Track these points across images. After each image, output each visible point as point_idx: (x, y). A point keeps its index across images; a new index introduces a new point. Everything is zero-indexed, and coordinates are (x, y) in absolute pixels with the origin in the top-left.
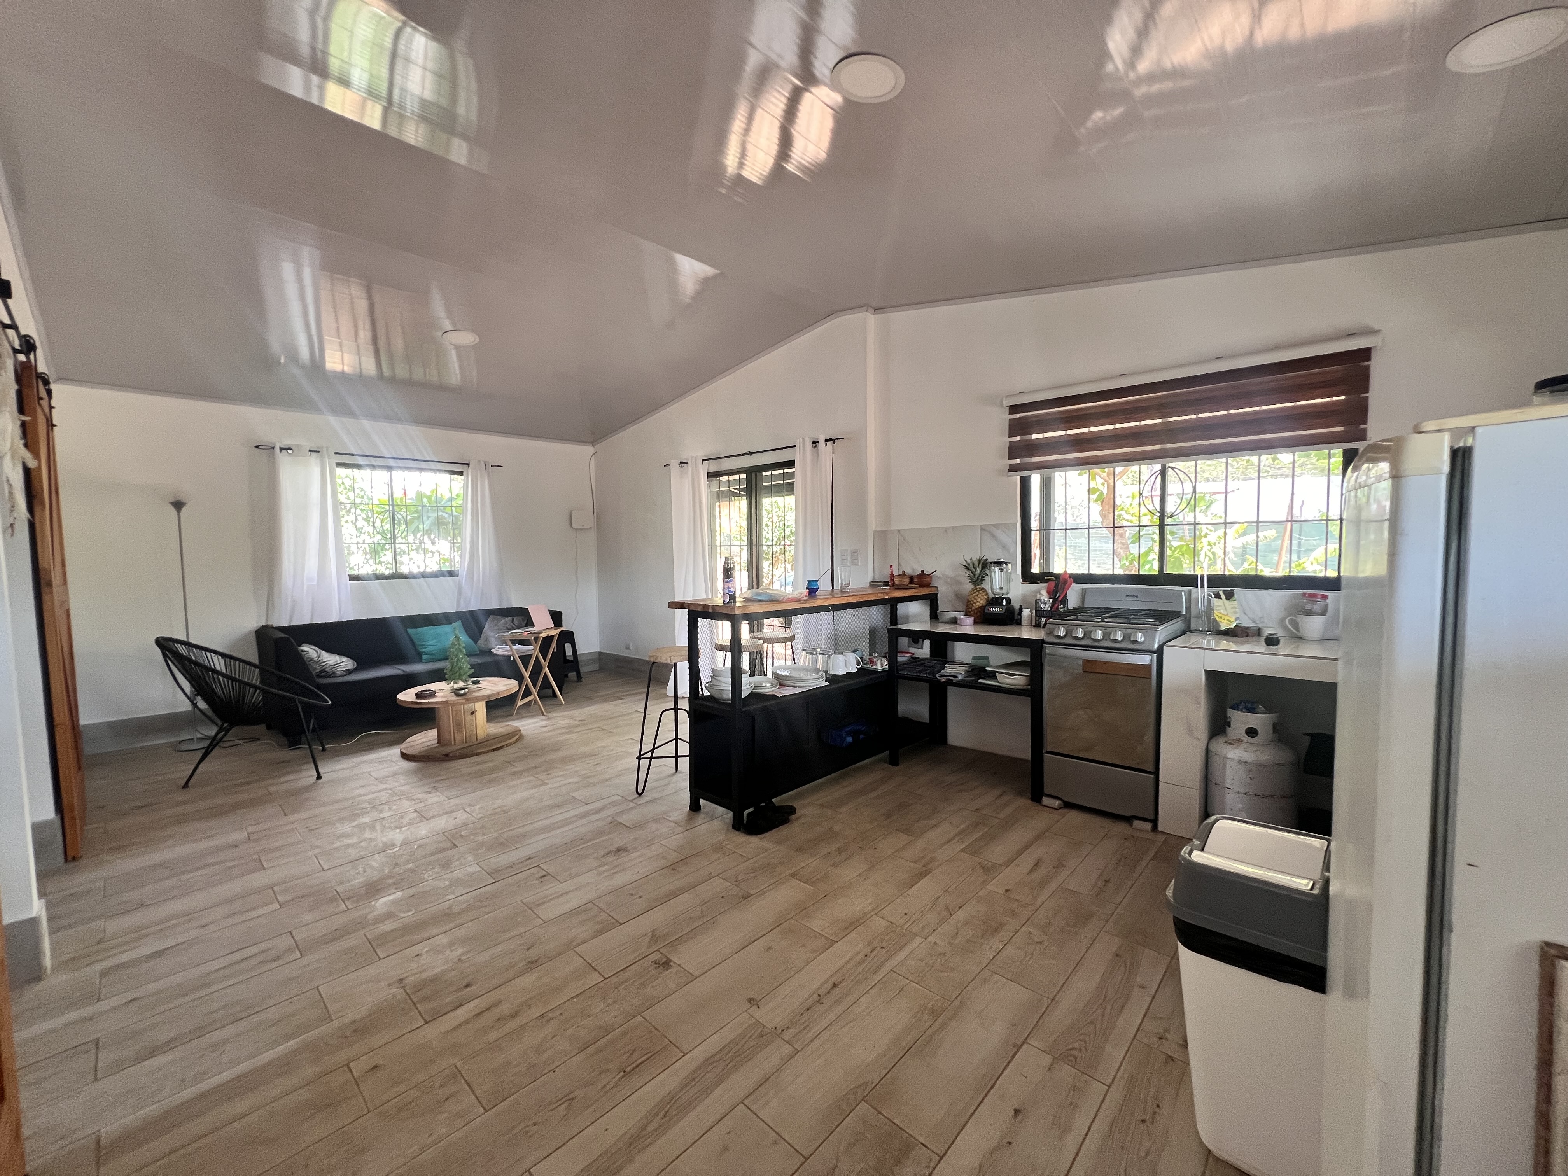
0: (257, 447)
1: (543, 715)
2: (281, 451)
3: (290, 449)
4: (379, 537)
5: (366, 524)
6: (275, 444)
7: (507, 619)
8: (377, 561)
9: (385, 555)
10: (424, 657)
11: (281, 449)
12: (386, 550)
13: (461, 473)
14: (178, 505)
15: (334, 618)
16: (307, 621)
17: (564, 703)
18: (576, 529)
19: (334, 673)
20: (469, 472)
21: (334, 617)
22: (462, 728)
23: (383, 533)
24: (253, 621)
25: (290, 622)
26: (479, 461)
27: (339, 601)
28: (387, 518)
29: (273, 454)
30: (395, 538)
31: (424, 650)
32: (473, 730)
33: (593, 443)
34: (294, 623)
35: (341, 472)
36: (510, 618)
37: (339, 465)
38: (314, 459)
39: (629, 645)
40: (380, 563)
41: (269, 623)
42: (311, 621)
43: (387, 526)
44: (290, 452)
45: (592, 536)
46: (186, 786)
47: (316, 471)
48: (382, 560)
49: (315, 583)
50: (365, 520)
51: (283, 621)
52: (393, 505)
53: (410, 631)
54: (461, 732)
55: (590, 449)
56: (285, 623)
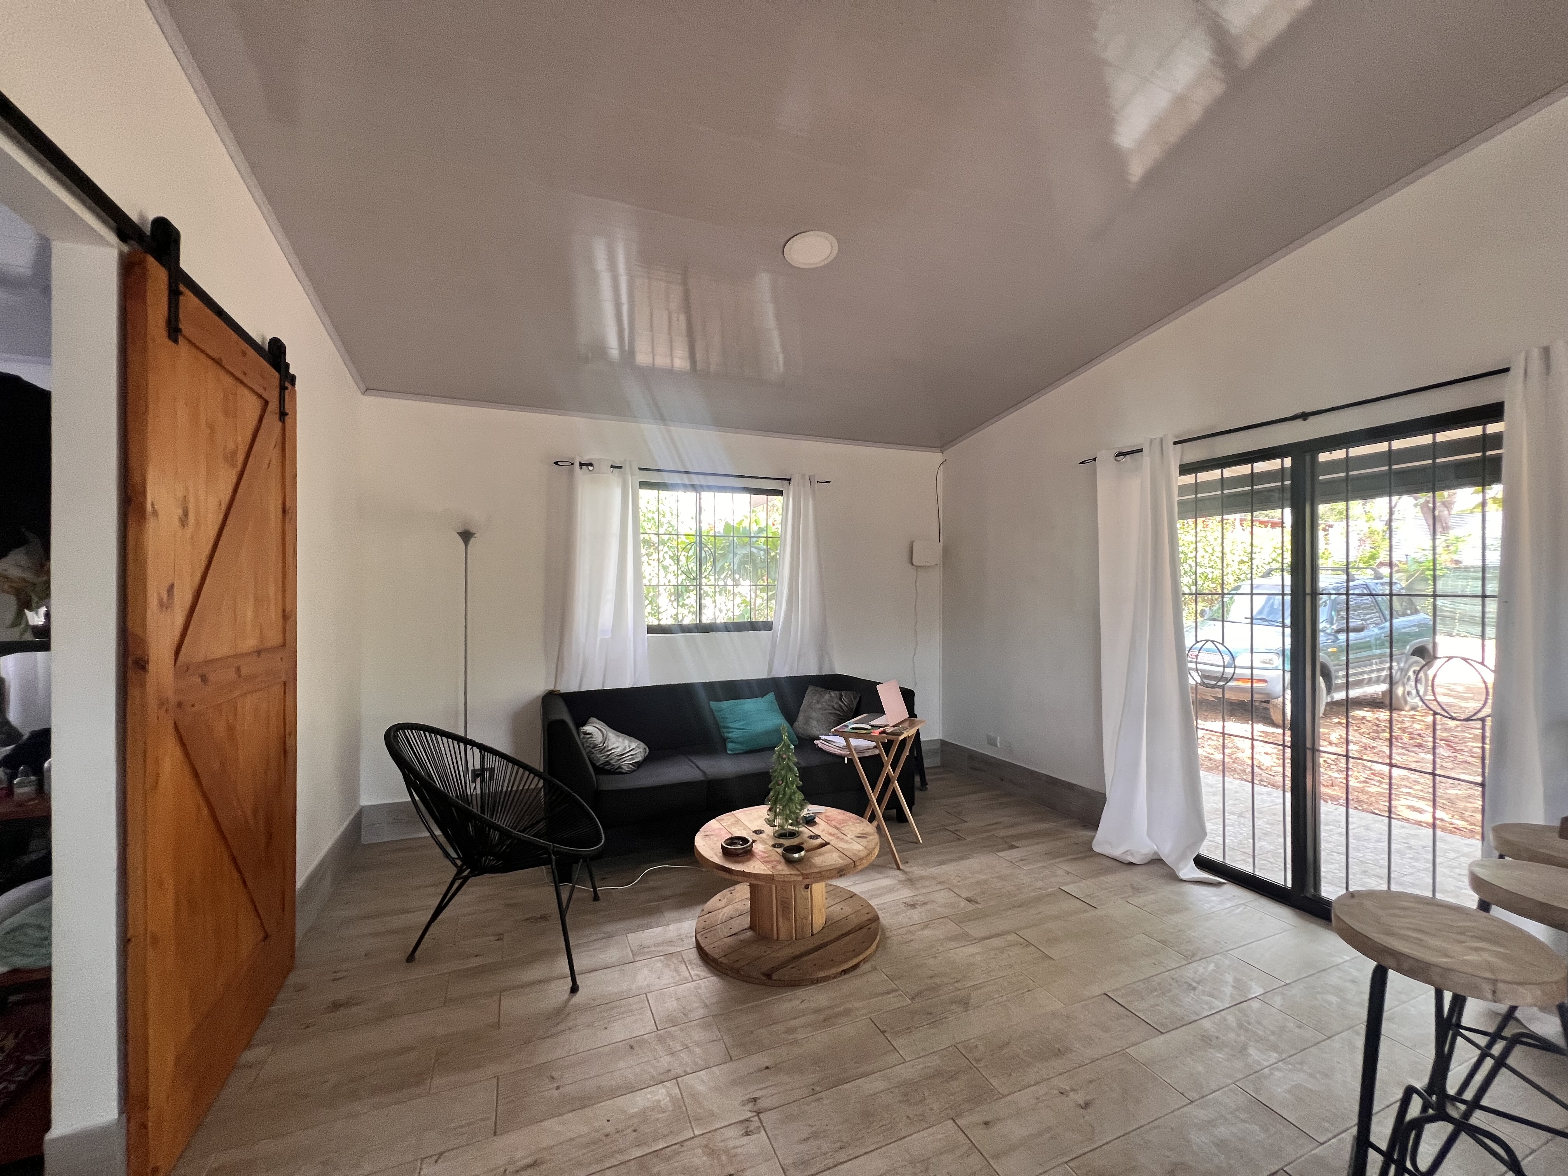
0: (556, 463)
1: (899, 868)
2: (581, 468)
3: (591, 465)
4: (684, 577)
5: (672, 562)
6: (574, 459)
7: (832, 694)
8: (681, 604)
9: (689, 597)
10: (730, 746)
11: (581, 465)
12: (690, 591)
13: (779, 493)
14: (466, 536)
15: (627, 684)
16: (596, 686)
17: (921, 841)
18: (917, 567)
19: (620, 767)
20: (791, 491)
21: (627, 682)
22: (790, 912)
23: (687, 573)
24: (539, 686)
25: (580, 686)
26: (803, 475)
27: (635, 663)
28: (691, 556)
29: (571, 472)
30: (701, 578)
31: (729, 735)
32: (806, 918)
33: (942, 447)
34: (583, 689)
35: (646, 495)
36: (837, 693)
37: (644, 485)
38: (614, 478)
39: (995, 739)
40: (683, 606)
41: (557, 689)
42: (603, 686)
43: (693, 565)
44: (591, 468)
45: (936, 576)
46: (411, 958)
47: (617, 492)
48: (685, 602)
49: (609, 636)
50: (671, 558)
51: (571, 684)
52: (700, 536)
53: (712, 703)
54: (789, 919)
55: (937, 457)
56: (574, 688)
